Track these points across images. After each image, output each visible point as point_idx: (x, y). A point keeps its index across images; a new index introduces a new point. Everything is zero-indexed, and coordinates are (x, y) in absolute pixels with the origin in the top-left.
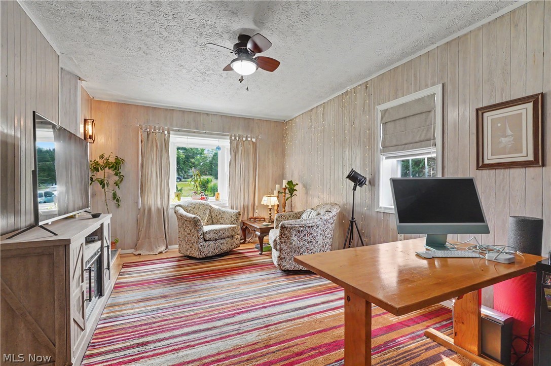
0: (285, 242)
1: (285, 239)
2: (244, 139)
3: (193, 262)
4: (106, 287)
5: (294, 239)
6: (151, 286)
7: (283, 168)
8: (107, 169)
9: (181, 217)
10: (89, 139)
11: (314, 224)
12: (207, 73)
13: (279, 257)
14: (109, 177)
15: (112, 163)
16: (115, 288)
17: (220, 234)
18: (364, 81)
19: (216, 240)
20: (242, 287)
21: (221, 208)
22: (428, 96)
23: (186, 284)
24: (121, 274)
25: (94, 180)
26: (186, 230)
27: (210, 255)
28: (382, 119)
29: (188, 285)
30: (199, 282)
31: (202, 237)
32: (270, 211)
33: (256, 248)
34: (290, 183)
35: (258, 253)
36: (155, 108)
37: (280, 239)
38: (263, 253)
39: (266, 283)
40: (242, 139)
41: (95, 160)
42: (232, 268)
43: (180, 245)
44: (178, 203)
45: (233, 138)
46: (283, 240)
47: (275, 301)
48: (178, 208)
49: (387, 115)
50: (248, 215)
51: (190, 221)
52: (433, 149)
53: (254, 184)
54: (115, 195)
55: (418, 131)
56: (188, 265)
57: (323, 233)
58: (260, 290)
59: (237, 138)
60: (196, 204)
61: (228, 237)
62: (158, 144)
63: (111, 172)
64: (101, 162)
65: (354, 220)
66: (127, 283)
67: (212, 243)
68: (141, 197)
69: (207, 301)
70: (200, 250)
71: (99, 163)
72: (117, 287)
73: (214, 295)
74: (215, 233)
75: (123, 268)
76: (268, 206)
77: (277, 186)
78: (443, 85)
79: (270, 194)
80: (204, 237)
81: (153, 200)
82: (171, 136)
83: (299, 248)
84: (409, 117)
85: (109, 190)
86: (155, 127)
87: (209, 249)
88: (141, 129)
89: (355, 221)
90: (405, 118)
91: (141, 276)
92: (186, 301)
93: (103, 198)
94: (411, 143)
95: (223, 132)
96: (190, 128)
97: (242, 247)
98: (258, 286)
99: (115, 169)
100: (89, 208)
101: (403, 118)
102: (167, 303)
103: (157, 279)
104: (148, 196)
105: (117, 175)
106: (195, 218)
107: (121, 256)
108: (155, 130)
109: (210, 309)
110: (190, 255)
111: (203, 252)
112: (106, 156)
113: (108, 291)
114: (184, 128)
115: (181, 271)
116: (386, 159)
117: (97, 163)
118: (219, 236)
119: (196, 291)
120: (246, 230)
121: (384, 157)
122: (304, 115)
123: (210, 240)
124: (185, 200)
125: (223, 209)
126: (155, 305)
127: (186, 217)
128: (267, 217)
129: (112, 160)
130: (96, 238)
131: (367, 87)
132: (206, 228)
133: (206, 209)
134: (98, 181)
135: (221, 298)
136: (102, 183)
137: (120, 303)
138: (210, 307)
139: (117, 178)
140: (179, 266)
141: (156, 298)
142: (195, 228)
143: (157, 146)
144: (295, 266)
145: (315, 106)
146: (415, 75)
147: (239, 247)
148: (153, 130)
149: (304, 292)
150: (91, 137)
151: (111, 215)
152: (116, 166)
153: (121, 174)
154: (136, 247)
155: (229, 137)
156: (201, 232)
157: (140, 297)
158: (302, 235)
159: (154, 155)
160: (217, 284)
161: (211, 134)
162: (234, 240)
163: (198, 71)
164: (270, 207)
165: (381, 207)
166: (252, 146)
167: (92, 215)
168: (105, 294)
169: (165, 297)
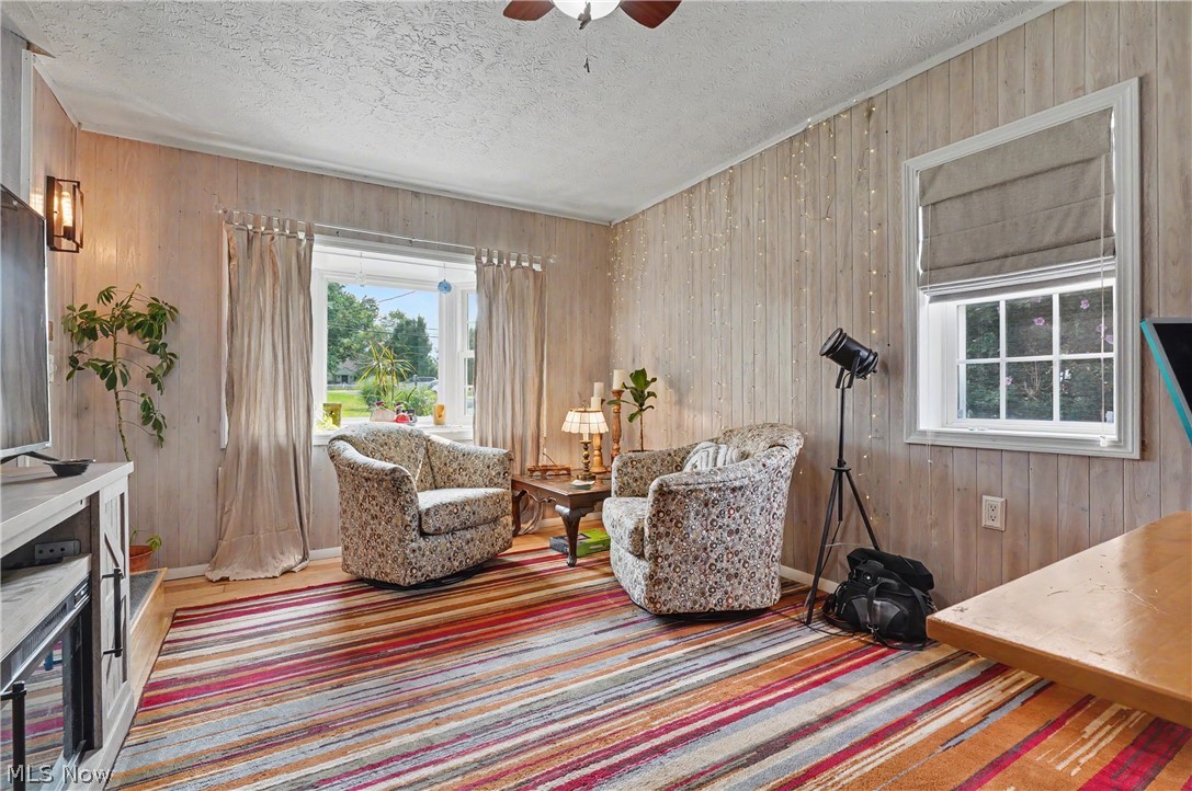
0: (667, 534)
1: (669, 524)
2: (513, 264)
3: (387, 597)
4: (107, 714)
5: (694, 524)
6: (267, 689)
7: (607, 343)
8: (122, 334)
9: (348, 471)
10: (64, 241)
11: (746, 481)
12: (441, 41)
13: (651, 577)
14: (129, 357)
15: (139, 315)
16: (146, 702)
17: (464, 515)
18: (862, 96)
19: (453, 531)
20: (559, 676)
21: (457, 444)
22: (1086, 119)
23: (383, 675)
24: (167, 647)
25: (80, 364)
26: (366, 505)
27: (438, 574)
28: (923, 193)
29: (390, 679)
30: (420, 665)
31: (415, 524)
32: (586, 449)
33: (551, 548)
34: (639, 376)
35: (564, 563)
36: (270, 168)
37: (654, 526)
38: (579, 561)
39: (624, 657)
40: (508, 263)
41: (85, 306)
42: (505, 611)
43: (346, 548)
44: (335, 431)
45: (484, 260)
46: (662, 529)
47: (683, 723)
48: (341, 444)
49: (939, 183)
50: (523, 461)
51: (382, 480)
52: (1106, 264)
53: (537, 381)
54: (147, 408)
55: (1049, 218)
56: (375, 608)
57: (768, 506)
58: (617, 682)
59: (495, 261)
60: (389, 434)
61: (486, 522)
62: (279, 264)
63: (137, 342)
64: (104, 311)
65: (846, 468)
66: (187, 680)
67: (442, 540)
68: (230, 415)
69: (464, 736)
70: (410, 563)
71: (98, 314)
72: (155, 698)
73: (481, 711)
74: (451, 513)
75: (173, 626)
76: (580, 435)
77: (598, 386)
78: (1143, 84)
79: (584, 406)
80: (420, 526)
81: (265, 425)
82: (315, 247)
83: (706, 549)
84: (1015, 180)
85: (131, 397)
86: (269, 219)
87: (432, 558)
88: (229, 222)
89: (847, 472)
90: (1004, 184)
91: (234, 652)
92: (395, 742)
93: (112, 418)
94: (1023, 253)
95: (457, 243)
96: (369, 229)
97: (519, 545)
98: (605, 668)
99: (149, 333)
100: (48, 444)
101: (994, 186)
102: (331, 756)
103: (285, 660)
104: (248, 415)
105: (154, 352)
106: (394, 471)
107: (168, 587)
108: (269, 227)
109: (484, 773)
110: (380, 578)
111: (420, 569)
112: (119, 297)
113: (114, 730)
114: (354, 227)
115: (358, 627)
116: (931, 302)
117: (91, 316)
118: (462, 519)
119: (416, 702)
120: (522, 501)
121: (927, 298)
122: (668, 204)
123: (437, 532)
124: (357, 422)
125: (461, 446)
126: (289, 768)
127: (367, 468)
128: (577, 463)
129: (139, 307)
130: (71, 546)
131: (870, 113)
132: (427, 499)
133: (417, 446)
134: (95, 367)
135: (508, 722)
136: (106, 372)
137: (162, 766)
138: (481, 764)
139: (154, 361)
140: (347, 613)
141: (290, 737)
142: (395, 501)
143: (275, 274)
144: (695, 602)
145: (704, 177)
146: (1038, 67)
147: (510, 546)
148: (263, 229)
149: (748, 683)
150: (69, 233)
151: (129, 467)
152: (152, 324)
153: (167, 350)
154: (212, 557)
155: (473, 258)
156: (412, 511)
157: (234, 738)
158: (715, 511)
159: (265, 298)
160: (479, 671)
161: (426, 246)
162: (499, 529)
163: (413, 34)
164: (586, 439)
165: (924, 433)
166: (531, 284)
167: (56, 468)
168: (106, 745)
169: (318, 729)
